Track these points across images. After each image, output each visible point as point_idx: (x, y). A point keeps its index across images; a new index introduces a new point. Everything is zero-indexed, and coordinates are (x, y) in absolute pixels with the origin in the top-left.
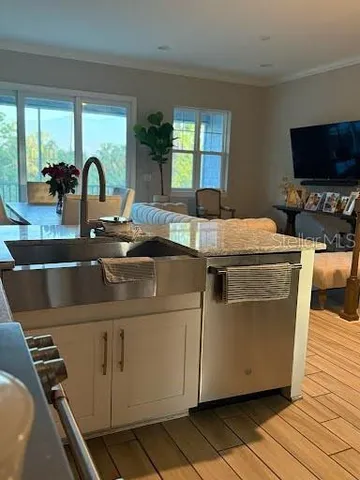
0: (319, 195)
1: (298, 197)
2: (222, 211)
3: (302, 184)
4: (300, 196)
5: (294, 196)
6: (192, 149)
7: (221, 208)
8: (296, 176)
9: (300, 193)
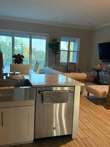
0: (107, 65)
1: (100, 66)
2: (76, 70)
3: (102, 61)
4: (101, 66)
5: (99, 66)
6: (67, 50)
7: (75, 69)
8: (100, 59)
9: (101, 64)
